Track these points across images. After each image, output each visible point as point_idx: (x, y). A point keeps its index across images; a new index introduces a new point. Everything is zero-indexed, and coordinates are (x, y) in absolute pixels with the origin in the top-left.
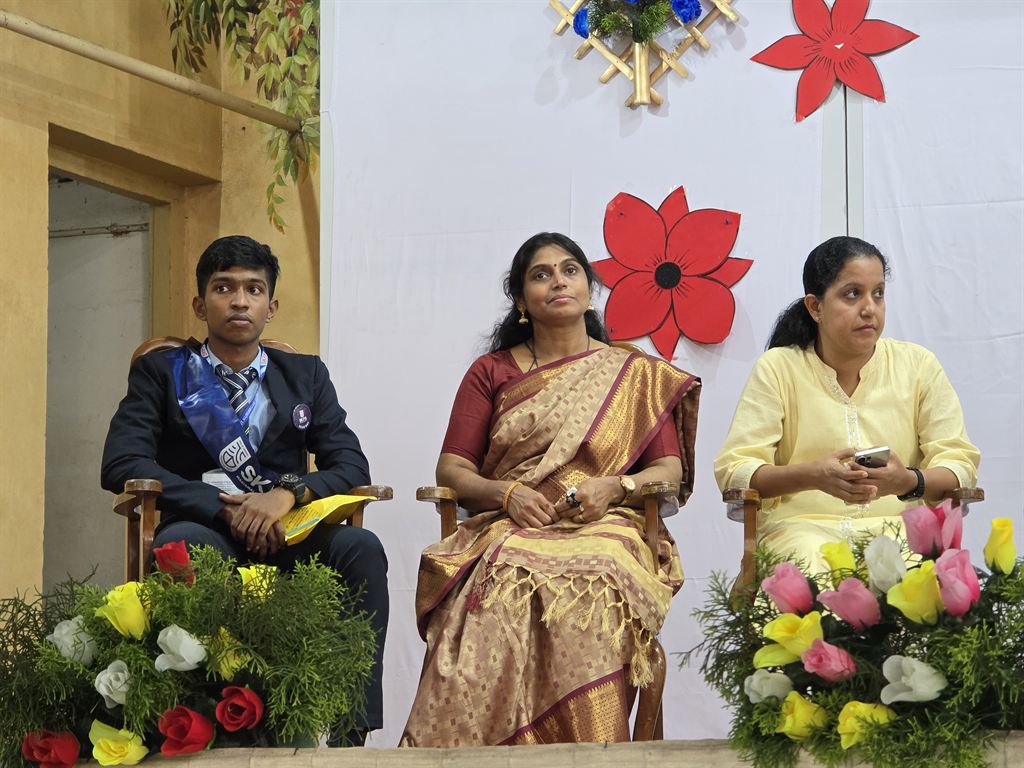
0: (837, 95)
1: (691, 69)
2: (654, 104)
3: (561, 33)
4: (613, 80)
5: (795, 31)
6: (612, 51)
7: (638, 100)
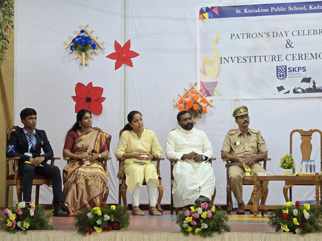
0: (123, 65)
1: (94, 58)
2: (86, 65)
3: (66, 49)
4: (77, 59)
5: (115, 52)
6: (77, 53)
7: (83, 64)
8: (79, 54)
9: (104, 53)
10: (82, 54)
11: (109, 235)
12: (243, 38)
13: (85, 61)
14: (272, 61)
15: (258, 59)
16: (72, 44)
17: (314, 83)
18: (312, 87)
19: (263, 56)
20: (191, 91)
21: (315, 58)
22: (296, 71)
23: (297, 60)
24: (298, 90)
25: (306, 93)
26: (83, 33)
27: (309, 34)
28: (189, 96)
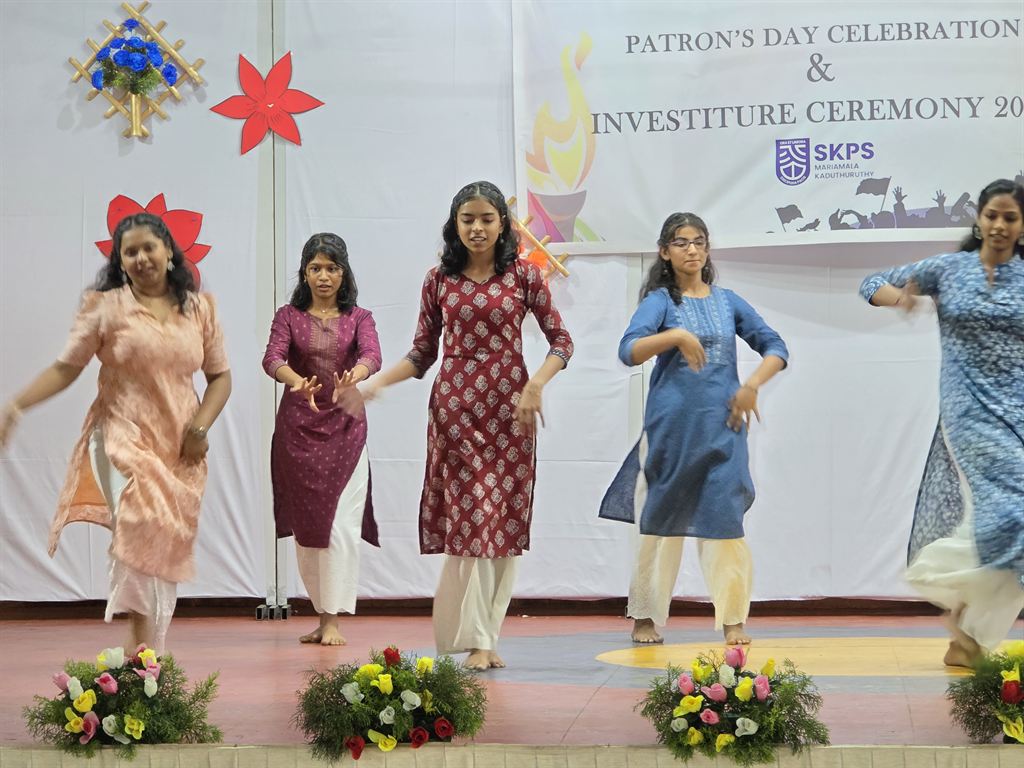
0: (268, 139)
1: (168, 113)
2: (144, 137)
3: (76, 81)
4: (113, 117)
5: (239, 92)
6: (113, 96)
7: (134, 134)
8: (119, 101)
9: (202, 98)
10: (130, 98)
11: (418, 759)
12: (668, 49)
13: (143, 121)
14: (763, 123)
15: (714, 119)
16: (97, 66)
17: (899, 196)
18: (892, 210)
19: (731, 108)
21: (904, 114)
22: (841, 158)
23: (843, 120)
24: (847, 219)
25: (871, 228)
26: (133, 30)
27: (883, 39)
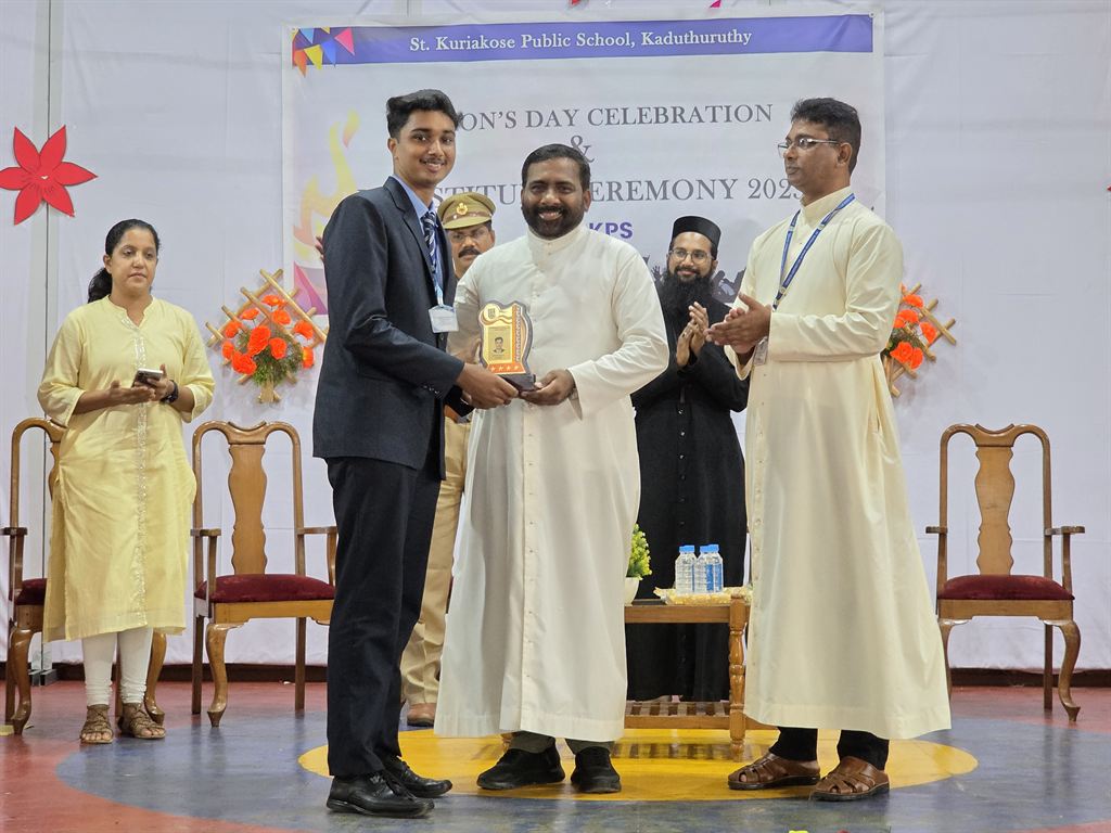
0: (42, 209)
5: (13, 164)
19: (495, 187)
20: (263, 298)
21: (661, 195)
23: (602, 200)
27: (641, 122)
28: (257, 313)
